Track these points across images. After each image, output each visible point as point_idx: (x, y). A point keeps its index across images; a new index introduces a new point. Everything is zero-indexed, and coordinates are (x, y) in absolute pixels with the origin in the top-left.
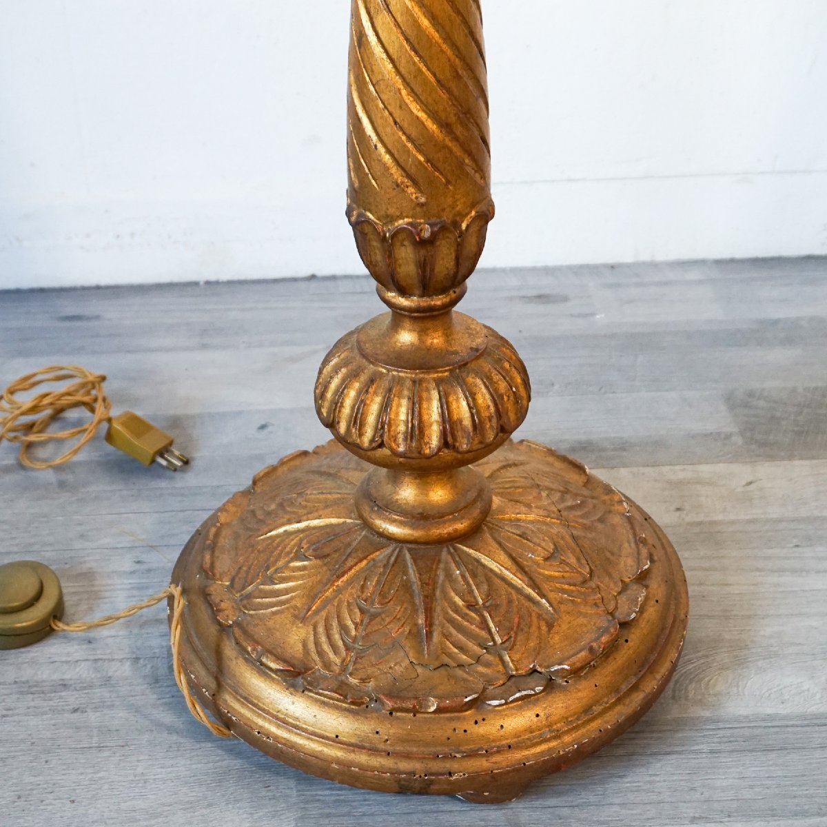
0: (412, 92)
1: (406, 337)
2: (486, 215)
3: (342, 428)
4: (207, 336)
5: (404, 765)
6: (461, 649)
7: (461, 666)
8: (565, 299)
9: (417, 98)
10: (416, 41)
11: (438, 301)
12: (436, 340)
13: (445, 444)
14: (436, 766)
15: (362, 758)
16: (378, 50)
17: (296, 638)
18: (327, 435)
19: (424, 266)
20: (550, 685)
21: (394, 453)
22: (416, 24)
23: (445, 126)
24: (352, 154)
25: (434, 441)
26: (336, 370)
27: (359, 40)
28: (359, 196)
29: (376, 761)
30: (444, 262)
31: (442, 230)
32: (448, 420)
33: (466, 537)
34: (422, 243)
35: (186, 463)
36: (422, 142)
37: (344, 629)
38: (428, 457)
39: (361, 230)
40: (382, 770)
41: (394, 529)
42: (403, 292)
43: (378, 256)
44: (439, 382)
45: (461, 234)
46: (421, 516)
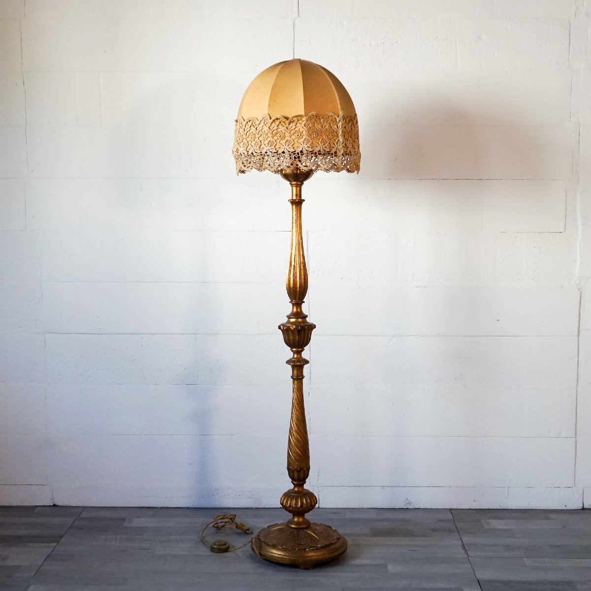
1: (296, 489)
2: (308, 469)
3: (284, 504)
4: (256, 516)
5: (292, 558)
6: (303, 542)
7: (302, 545)
8: (340, 513)
9: (297, 448)
10: (297, 439)
11: (301, 483)
12: (301, 489)
13: (301, 506)
14: (297, 558)
16: (292, 441)
17: (274, 542)
18: (281, 506)
19: (299, 476)
20: (317, 549)
21: (293, 508)
22: (297, 437)
23: (302, 453)
24: (288, 458)
26: (284, 500)
27: (289, 440)
28: (289, 464)
29: (288, 557)
30: (302, 476)
31: (301, 469)
32: (302, 503)
33: (306, 528)
34: (298, 471)
35: (252, 533)
36: (298, 455)
37: (283, 540)
38: (299, 508)
39: (289, 469)
41: (293, 526)
42: (295, 481)
43: (291, 474)
44: (300, 496)
45: (304, 471)
46: (298, 523)
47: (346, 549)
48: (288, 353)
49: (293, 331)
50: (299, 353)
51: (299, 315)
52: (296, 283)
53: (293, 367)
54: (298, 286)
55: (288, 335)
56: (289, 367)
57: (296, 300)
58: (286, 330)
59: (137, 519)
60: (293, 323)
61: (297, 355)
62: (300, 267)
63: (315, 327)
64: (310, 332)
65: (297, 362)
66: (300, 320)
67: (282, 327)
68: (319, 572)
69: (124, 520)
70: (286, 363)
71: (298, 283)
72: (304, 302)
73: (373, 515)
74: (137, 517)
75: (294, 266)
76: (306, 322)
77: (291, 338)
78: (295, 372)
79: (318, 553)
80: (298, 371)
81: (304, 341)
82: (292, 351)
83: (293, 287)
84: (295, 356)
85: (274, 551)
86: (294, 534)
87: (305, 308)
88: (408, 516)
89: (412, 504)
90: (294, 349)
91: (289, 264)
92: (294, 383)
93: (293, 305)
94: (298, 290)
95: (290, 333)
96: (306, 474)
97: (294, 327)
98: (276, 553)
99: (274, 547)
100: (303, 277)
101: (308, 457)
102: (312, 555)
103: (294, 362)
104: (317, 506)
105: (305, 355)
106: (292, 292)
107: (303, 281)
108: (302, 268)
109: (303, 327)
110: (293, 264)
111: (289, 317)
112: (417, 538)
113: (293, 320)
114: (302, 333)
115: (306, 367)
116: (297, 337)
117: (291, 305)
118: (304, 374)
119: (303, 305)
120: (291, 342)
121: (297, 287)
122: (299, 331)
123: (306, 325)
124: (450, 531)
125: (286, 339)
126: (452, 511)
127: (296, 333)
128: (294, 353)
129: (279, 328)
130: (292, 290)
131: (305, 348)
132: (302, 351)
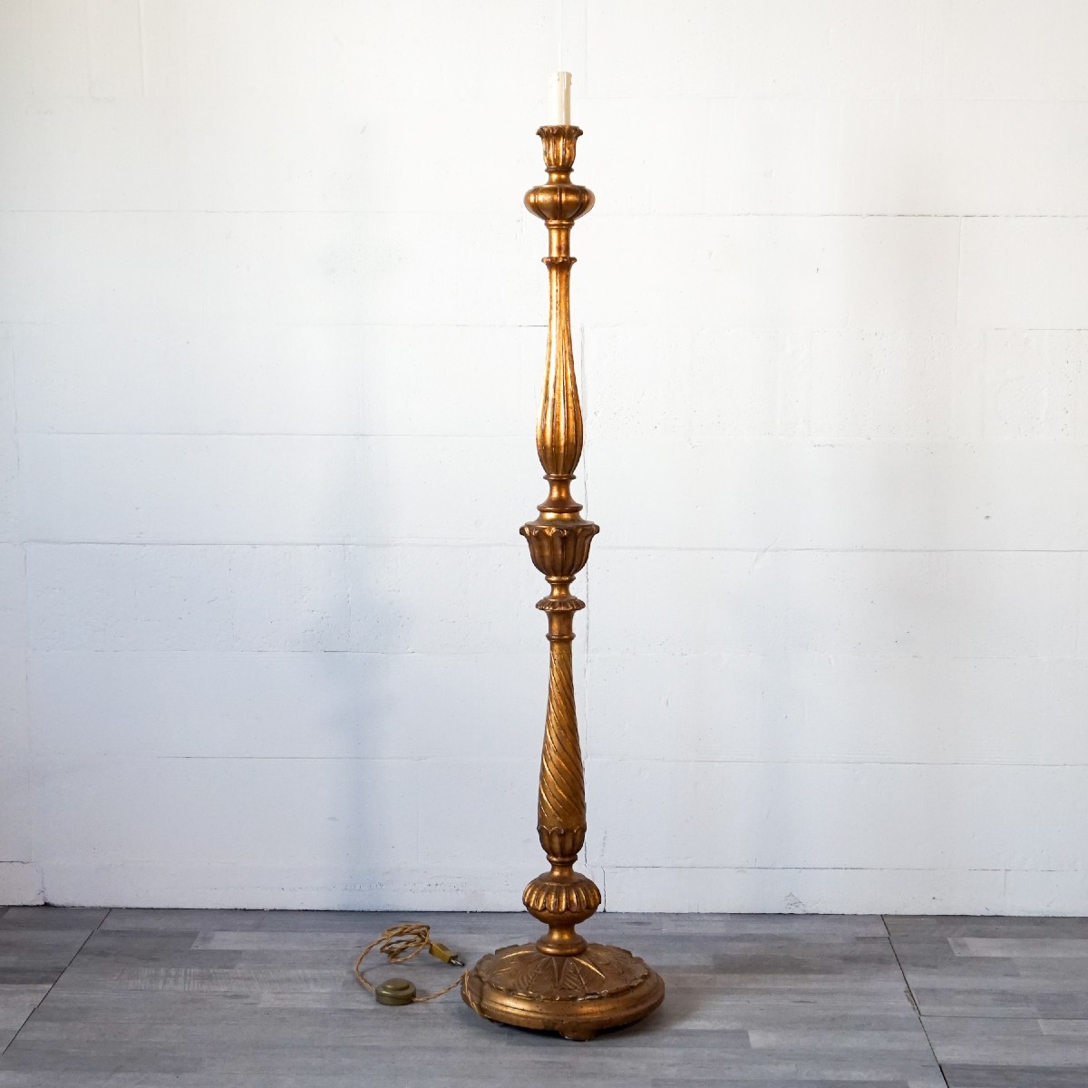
0: (559, 786)
1: (556, 873)
2: (584, 829)
3: (531, 905)
5: (547, 1017)
6: (570, 984)
7: (569, 989)
8: (649, 924)
9: (560, 788)
10: (559, 769)
11: (567, 860)
12: (566, 874)
13: (567, 909)
14: (557, 1018)
15: (532, 1015)
16: (549, 772)
17: (511, 982)
19: (562, 845)
20: (601, 998)
21: (550, 912)
22: (561, 765)
23: (569, 797)
24: (539, 806)
25: (564, 907)
26: (530, 895)
27: (543, 770)
28: (541, 820)
29: (539, 1016)
30: (569, 845)
31: (567, 831)
32: (569, 902)
33: (579, 954)
34: (561, 836)
35: (464, 965)
36: (561, 801)
37: (529, 978)
39: (540, 831)
40: (539, 1019)
41: (549, 950)
42: (555, 856)
43: (547, 842)
44: (566, 888)
45: (575, 834)
46: (559, 945)
47: (662, 997)
48: (541, 586)
49: (551, 540)
50: (564, 585)
51: (563, 505)
52: (559, 436)
53: (551, 615)
54: (562, 443)
55: (541, 548)
56: (543, 617)
57: (557, 472)
58: (537, 536)
59: (219, 935)
60: (551, 523)
61: (560, 590)
62: (566, 401)
63: (597, 530)
64: (587, 542)
65: (560, 605)
66: (566, 516)
67: (527, 530)
68: (602, 1046)
69: (193, 935)
70: (537, 606)
71: (562, 436)
72: (574, 478)
73: (719, 929)
74: (221, 930)
75: (554, 400)
76: (579, 520)
77: (547, 553)
78: (555, 626)
79: (603, 1008)
80: (560, 624)
81: (574, 559)
82: (549, 582)
83: (552, 446)
84: (556, 592)
85: (510, 1002)
86: (552, 967)
87: (576, 491)
88: (795, 928)
89: (801, 906)
90: (554, 578)
91: (543, 397)
92: (552, 649)
93: (552, 483)
94: (562, 451)
95: (546, 543)
96: (578, 838)
97: (554, 529)
98: (514, 1007)
99: (510, 992)
100: (572, 423)
101: (583, 805)
102: (591, 1011)
103: (553, 604)
104: (600, 908)
105: (576, 589)
106: (549, 456)
107: (572, 432)
108: (571, 404)
109: (571, 531)
110: (551, 395)
111: (542, 510)
112: (811, 977)
113: (550, 516)
114: (571, 543)
115: (577, 615)
116: (560, 552)
117: (547, 482)
118: (574, 631)
119: (573, 484)
120: (547, 563)
121: (559, 447)
122: (564, 539)
123: (578, 527)
124: (881, 961)
125: (537, 555)
126: (886, 920)
127: (558, 543)
128: (553, 587)
129: (522, 532)
130: (549, 452)
131: (576, 575)
132: (571, 580)
